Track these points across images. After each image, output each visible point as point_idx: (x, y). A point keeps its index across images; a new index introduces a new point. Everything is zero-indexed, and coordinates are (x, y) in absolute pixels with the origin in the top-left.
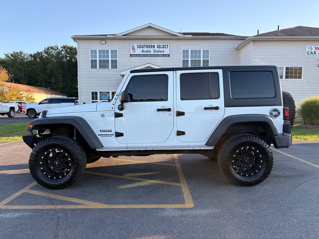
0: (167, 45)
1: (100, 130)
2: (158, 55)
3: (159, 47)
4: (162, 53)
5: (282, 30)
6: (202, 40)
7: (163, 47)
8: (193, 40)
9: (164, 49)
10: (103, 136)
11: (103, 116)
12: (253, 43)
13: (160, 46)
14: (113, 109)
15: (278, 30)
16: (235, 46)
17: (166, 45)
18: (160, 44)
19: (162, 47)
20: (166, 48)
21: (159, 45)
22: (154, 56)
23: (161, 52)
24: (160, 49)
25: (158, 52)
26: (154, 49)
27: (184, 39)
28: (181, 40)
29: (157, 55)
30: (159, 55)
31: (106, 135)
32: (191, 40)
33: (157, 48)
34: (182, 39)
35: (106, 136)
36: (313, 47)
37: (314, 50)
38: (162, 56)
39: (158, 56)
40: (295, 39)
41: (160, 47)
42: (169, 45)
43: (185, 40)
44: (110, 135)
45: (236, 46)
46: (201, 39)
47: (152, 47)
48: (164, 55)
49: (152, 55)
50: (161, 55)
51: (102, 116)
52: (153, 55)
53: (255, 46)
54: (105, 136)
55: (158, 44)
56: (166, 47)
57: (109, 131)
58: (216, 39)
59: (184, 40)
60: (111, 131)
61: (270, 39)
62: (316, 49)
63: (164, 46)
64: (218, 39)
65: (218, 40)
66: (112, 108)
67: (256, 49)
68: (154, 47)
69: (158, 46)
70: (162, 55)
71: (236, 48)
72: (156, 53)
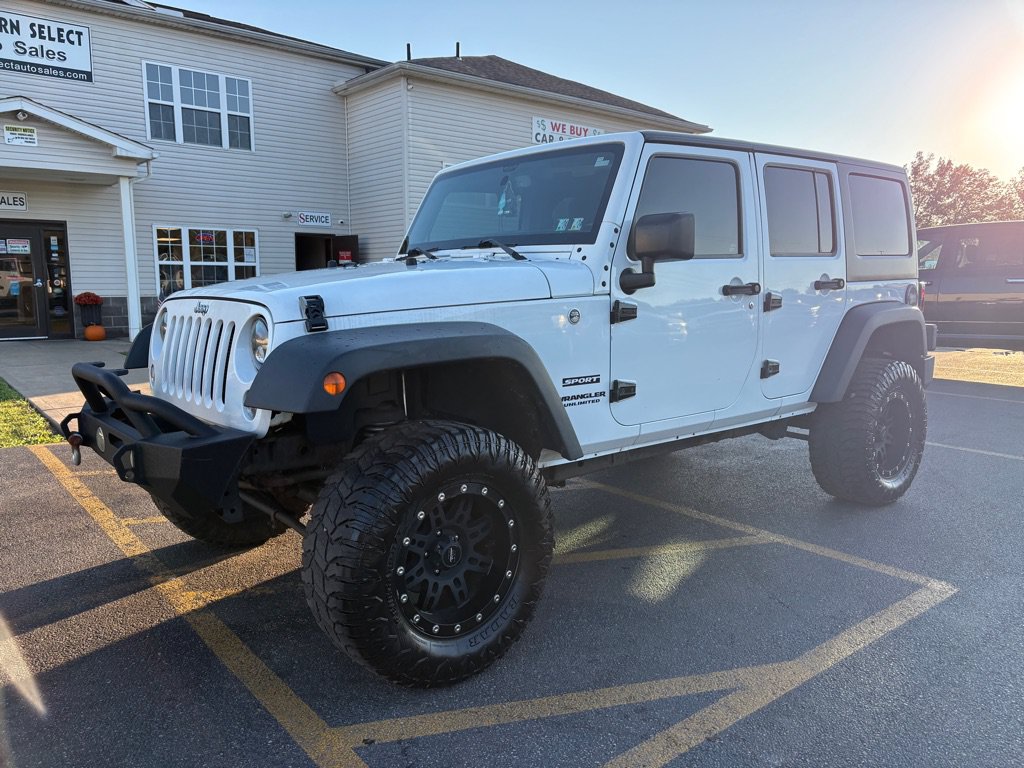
0: (79, 34)
1: (564, 380)
2: (37, 66)
3: (41, 32)
4: (55, 63)
5: (467, 60)
6: (218, 37)
7: (60, 36)
8: (187, 31)
9: (65, 47)
10: (574, 401)
11: (575, 319)
12: (408, 84)
13: (46, 31)
14: (607, 288)
15: (458, 55)
16: (336, 84)
17: (71, 32)
18: (46, 24)
19: (54, 34)
20: (72, 43)
21: (41, 27)
22: (18, 67)
23: (49, 54)
24: (48, 45)
25: (35, 52)
26: (15, 37)
27: (153, 20)
28: (137, 21)
29: (32, 65)
30: (44, 67)
31: (583, 396)
32: (177, 29)
33: (33, 36)
34: (143, 22)
35: (582, 400)
36: (547, 123)
37: (549, 131)
38: (55, 72)
39: (37, 73)
40: (508, 93)
41: (46, 34)
42: (84, 31)
43: (154, 24)
44: (596, 395)
45: (341, 82)
46: (218, 34)
47: (8, 27)
48: (65, 70)
49: (9, 61)
50: (54, 68)
51: (571, 317)
52: (15, 62)
53: (414, 94)
54: (577, 401)
55: (37, 22)
56: (73, 37)
57: (592, 382)
58: (272, 45)
59: (148, 23)
60: (598, 381)
61: (454, 82)
62: (554, 129)
63: (65, 34)
64: (277, 46)
65: (278, 49)
66: (604, 284)
67: (416, 105)
68: (16, 27)
69: (36, 29)
70: (58, 69)
71: (338, 89)
72: (26, 58)
